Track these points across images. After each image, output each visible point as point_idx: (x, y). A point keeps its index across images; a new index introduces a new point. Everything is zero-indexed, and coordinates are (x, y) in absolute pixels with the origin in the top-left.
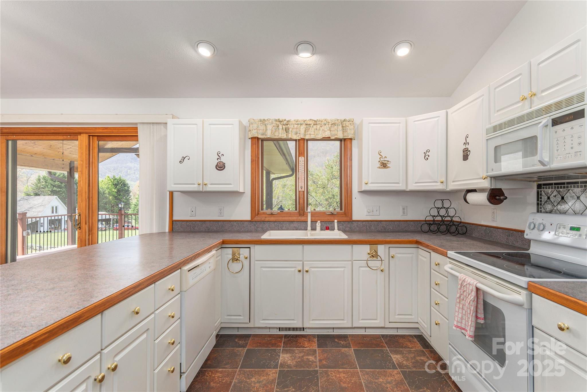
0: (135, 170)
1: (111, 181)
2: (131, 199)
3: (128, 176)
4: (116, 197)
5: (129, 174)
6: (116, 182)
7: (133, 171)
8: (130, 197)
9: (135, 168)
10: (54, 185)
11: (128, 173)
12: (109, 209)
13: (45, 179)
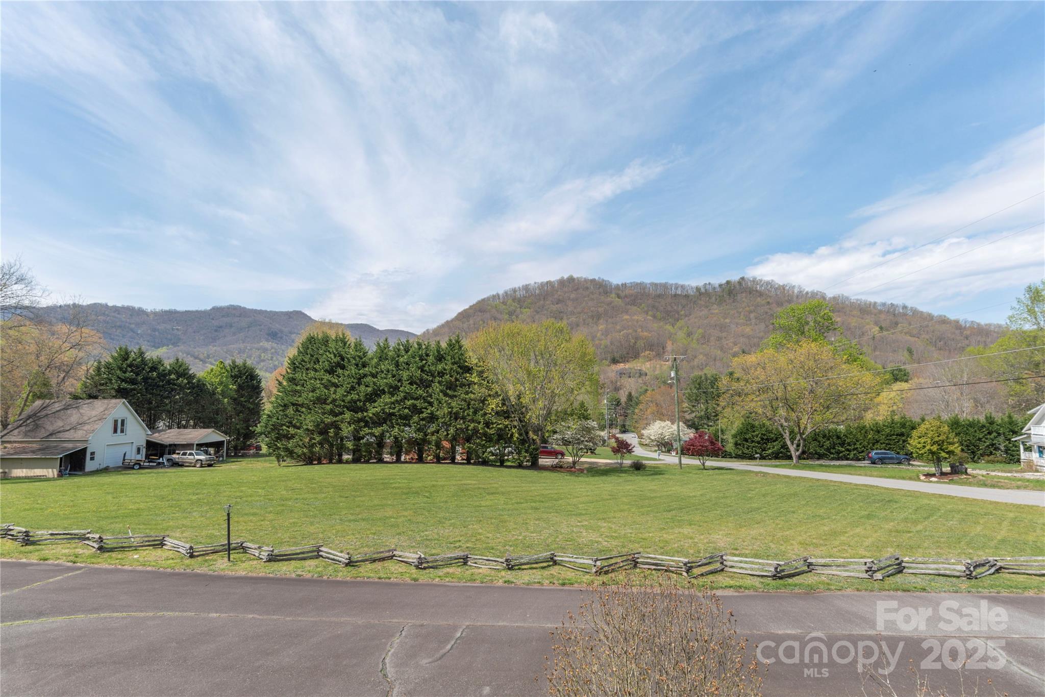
0: (272, 354)
1: (227, 370)
2: (263, 403)
3: (262, 364)
4: (235, 400)
5: (263, 361)
6: (235, 372)
7: (270, 355)
8: (261, 400)
9: (273, 350)
10: (123, 378)
11: (262, 358)
12: (221, 423)
13: (108, 368)
